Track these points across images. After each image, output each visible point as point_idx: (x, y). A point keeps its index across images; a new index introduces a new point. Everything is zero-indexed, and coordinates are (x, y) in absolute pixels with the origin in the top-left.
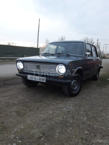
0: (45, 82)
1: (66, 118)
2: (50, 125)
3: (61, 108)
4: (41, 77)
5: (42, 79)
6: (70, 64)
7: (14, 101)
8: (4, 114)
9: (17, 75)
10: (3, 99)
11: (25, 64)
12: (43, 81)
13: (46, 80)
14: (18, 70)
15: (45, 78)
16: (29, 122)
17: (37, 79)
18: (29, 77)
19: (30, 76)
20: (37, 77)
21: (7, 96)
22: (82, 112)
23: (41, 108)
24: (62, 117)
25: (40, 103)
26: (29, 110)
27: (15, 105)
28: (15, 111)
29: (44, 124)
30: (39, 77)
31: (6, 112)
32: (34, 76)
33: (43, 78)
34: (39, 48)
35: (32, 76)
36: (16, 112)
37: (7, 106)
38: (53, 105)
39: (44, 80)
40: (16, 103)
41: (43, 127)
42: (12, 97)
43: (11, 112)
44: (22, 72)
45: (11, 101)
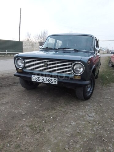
0: (56, 84)
1: (97, 130)
2: (84, 144)
3: (83, 117)
4: (51, 78)
5: (52, 80)
6: (89, 62)
7: (20, 111)
8: (14, 132)
9: (15, 75)
10: (3, 108)
11: (27, 61)
12: (53, 83)
13: (58, 82)
14: (17, 68)
15: (57, 79)
16: (54, 140)
17: (45, 80)
18: (34, 78)
19: (36, 76)
20: (45, 78)
21: (6, 103)
22: (109, 120)
23: (58, 118)
24: (91, 129)
25: (54, 111)
26: (45, 122)
27: (22, 115)
28: (27, 126)
29: (76, 142)
30: (48, 78)
31: (16, 129)
32: (41, 77)
33: (54, 79)
34: (22, 42)
35: (38, 77)
36: (30, 126)
37: (13, 118)
38: (71, 113)
39: (55, 82)
40: (23, 113)
41: (77, 147)
42: (13, 105)
43: (22, 127)
44: (23, 71)
45: (16, 111)
